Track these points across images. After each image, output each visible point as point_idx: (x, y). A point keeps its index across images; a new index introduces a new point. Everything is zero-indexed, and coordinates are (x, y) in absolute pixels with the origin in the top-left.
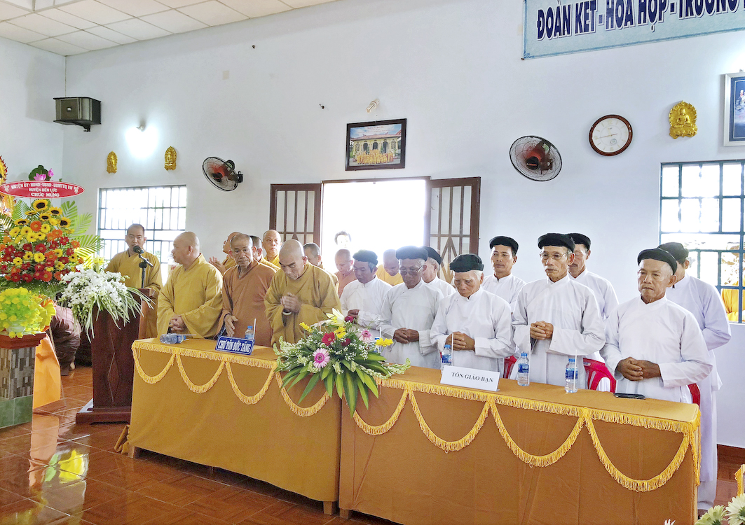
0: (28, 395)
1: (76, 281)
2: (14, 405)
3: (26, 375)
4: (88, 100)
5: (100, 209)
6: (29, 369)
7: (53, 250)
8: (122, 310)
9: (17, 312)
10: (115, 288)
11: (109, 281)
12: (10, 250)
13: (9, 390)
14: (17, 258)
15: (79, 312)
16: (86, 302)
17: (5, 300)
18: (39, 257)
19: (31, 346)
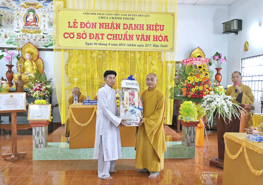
0: (193, 147)
1: (208, 100)
2: (187, 150)
3: (192, 138)
5: (242, 67)
6: (193, 136)
7: (205, 85)
8: (228, 115)
9: (187, 111)
10: (226, 103)
11: (224, 100)
12: (190, 85)
13: (185, 143)
14: (193, 89)
15: (208, 114)
16: (211, 109)
17: (183, 106)
18: (201, 88)
19: (194, 126)
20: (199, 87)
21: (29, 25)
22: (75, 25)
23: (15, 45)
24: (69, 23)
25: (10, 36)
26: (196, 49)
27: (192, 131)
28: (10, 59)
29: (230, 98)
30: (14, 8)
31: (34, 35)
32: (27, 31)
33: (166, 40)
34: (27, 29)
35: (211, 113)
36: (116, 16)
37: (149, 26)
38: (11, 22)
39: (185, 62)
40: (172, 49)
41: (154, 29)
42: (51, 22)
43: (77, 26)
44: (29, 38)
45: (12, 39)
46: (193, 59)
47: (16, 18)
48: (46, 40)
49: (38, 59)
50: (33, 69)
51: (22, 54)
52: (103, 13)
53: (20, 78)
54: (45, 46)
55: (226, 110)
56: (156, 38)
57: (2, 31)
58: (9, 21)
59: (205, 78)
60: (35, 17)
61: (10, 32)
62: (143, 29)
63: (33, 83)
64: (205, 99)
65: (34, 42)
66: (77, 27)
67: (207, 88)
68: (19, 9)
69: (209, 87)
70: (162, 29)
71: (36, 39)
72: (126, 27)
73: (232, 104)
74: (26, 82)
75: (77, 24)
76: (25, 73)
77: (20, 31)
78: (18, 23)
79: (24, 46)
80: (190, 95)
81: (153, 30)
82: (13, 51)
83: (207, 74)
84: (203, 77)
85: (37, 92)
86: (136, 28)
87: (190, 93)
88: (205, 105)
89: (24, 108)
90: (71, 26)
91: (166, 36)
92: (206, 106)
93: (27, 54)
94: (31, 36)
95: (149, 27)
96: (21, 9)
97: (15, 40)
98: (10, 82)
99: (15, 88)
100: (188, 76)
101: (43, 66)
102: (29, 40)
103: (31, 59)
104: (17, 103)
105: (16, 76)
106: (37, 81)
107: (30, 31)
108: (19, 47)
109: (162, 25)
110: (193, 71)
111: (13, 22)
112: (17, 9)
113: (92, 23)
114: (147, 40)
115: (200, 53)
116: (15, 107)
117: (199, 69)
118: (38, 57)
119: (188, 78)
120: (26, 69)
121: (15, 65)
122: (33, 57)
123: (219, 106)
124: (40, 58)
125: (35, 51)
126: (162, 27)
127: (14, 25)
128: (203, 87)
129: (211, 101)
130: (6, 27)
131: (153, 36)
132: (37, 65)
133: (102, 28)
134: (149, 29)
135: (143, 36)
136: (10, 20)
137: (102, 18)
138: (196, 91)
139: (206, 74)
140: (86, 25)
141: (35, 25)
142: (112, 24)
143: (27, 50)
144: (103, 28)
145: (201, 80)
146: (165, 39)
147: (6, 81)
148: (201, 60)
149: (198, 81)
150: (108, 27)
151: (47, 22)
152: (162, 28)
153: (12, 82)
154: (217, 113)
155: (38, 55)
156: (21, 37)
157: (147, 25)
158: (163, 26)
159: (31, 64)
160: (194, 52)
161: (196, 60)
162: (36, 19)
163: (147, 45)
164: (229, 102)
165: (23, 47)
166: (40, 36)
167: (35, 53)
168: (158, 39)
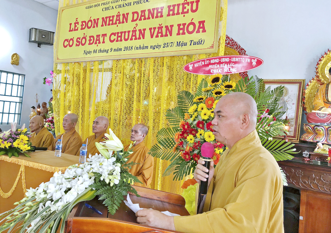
12: (186, 127)
22: (76, 26)
24: (71, 24)
33: (201, 30)
36: (124, 1)
39: (191, 68)
40: (213, 47)
41: (180, 11)
43: (78, 28)
46: (212, 61)
52: (108, 1)
56: (183, 29)
62: (161, 16)
72: (135, 18)
75: (78, 24)
86: (150, 16)
90: (71, 29)
91: (202, 22)
95: (172, 10)
109: (195, 2)
113: (94, 20)
114: (166, 35)
131: (178, 25)
134: (171, 13)
137: (106, 10)
140: (87, 25)
142: (118, 16)
144: (106, 25)
150: (113, 22)
152: (195, 7)
157: (169, 7)
158: (198, 2)
161: (220, 63)
163: (166, 45)
168: (186, 31)
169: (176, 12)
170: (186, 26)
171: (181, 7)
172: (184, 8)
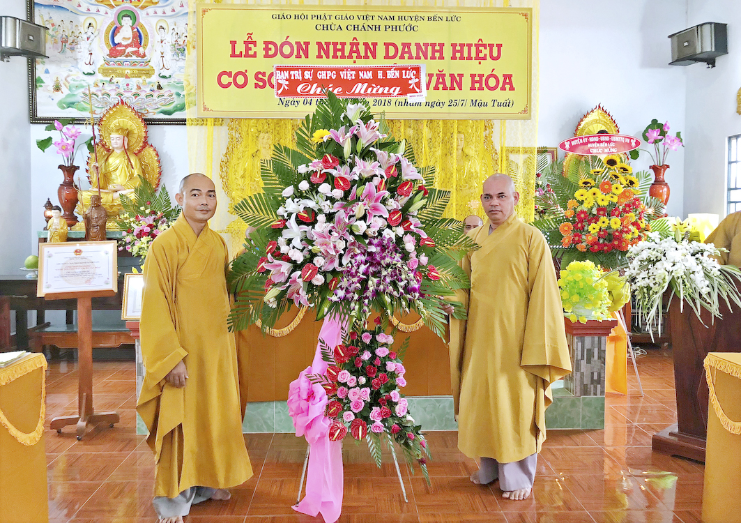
0: (599, 396)
1: (645, 255)
2: (581, 405)
3: (595, 369)
4: (709, 25)
5: (730, 163)
6: (599, 364)
7: (627, 214)
8: (708, 300)
9: (581, 291)
10: (700, 266)
11: (693, 255)
12: (583, 216)
13: (575, 385)
14: (593, 225)
15: (645, 298)
16: (655, 284)
17: (568, 275)
18: (615, 223)
19: (600, 335)
20: (610, 220)
21: (122, 53)
22: (250, 49)
23: (84, 109)
24: (233, 43)
25: (68, 85)
26: (592, 111)
27: (596, 351)
28: (70, 150)
29: (712, 251)
30: (79, 8)
31: (134, 82)
32: (114, 71)
33: (508, 87)
34: (116, 66)
35: (655, 296)
36: (365, 21)
37: (458, 48)
38: (70, 46)
39: (567, 146)
40: (527, 112)
41: (473, 55)
42: (181, 43)
43: (255, 52)
44: (121, 91)
45: (75, 93)
46: (591, 139)
47: (85, 37)
48: (166, 95)
49: (144, 147)
50: (131, 177)
51: (100, 136)
52: (327, 14)
53: (97, 202)
54: (165, 113)
55: (702, 285)
56: (479, 82)
57: (47, 72)
58: (65, 46)
59: (627, 194)
60: (138, 31)
61: (68, 76)
62: (441, 58)
63: (131, 216)
64: (633, 255)
65: (134, 100)
66: (255, 55)
67: (633, 224)
68: (93, 9)
69: (640, 219)
70: (495, 54)
71: (138, 92)
72: (392, 53)
73: (719, 267)
74: (113, 212)
75: (255, 46)
76: (111, 187)
77: (97, 71)
78: (90, 49)
79: (108, 112)
80: (584, 244)
81: (469, 58)
82: (77, 126)
83: (632, 183)
84: (621, 190)
85: (144, 239)
86: (421, 55)
87: (584, 237)
88: (634, 272)
89: (112, 286)
90: (237, 53)
91: (508, 77)
92: (638, 274)
93: (114, 135)
94: (128, 86)
95: (459, 51)
96: (98, 11)
97: (82, 97)
98: (68, 215)
99: (84, 231)
100: (577, 188)
101: (160, 167)
102: (120, 95)
103: (126, 147)
104: (92, 271)
105: (86, 196)
106: (142, 208)
107: (122, 70)
108: (94, 116)
109: (495, 45)
110: (592, 172)
111: (76, 47)
112: (89, 10)
113: (296, 43)
114: (452, 88)
115: (605, 124)
116: (88, 281)
117: (609, 166)
118: (145, 143)
119: (577, 194)
120: (113, 176)
121: (83, 166)
122: (131, 144)
123: (679, 275)
124: (151, 146)
125: (137, 127)
126: (495, 49)
127: (79, 55)
128: (622, 221)
129: (652, 259)
130: (58, 62)
131: (471, 75)
132: (141, 164)
133: (324, 56)
134: (458, 55)
135: (441, 75)
136: (69, 42)
137: (325, 29)
138: (602, 233)
139: (628, 181)
140: (278, 50)
141: (137, 53)
142: (355, 44)
143: (114, 123)
144: (328, 57)
145: (615, 200)
146: (504, 83)
147: (60, 210)
148: (613, 142)
149: (605, 204)
150: (343, 53)
151: (168, 45)
152: (496, 52)
153: (76, 214)
154: (672, 294)
155: (146, 138)
156: (97, 88)
157: (454, 45)
158: (499, 46)
159: (126, 161)
160: (586, 120)
161: (600, 142)
162: (138, 38)
163: (453, 103)
164: (711, 264)
165: (104, 115)
166: (150, 83)
167: (136, 132)
168: (484, 86)
169: (466, 55)
170: (484, 79)
171: (473, 49)
172: (478, 52)
